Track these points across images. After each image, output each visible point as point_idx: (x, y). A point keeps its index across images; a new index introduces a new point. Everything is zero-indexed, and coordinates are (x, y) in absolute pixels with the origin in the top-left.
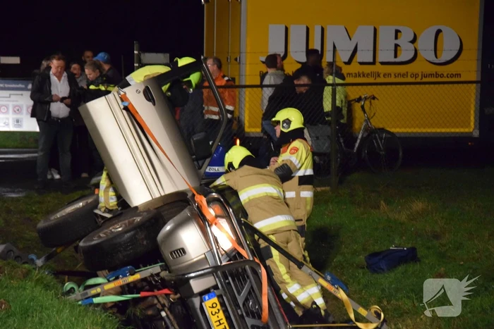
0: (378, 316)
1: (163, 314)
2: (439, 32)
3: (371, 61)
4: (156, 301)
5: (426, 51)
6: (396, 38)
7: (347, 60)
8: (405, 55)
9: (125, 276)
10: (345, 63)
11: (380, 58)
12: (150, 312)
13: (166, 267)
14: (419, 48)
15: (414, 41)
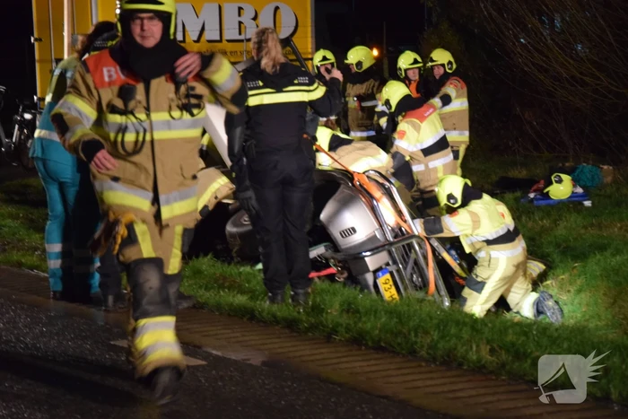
2: (277, 8)
3: (218, 38)
6: (239, 15)
7: (196, 39)
10: (195, 41)
11: (227, 36)
15: (255, 18)
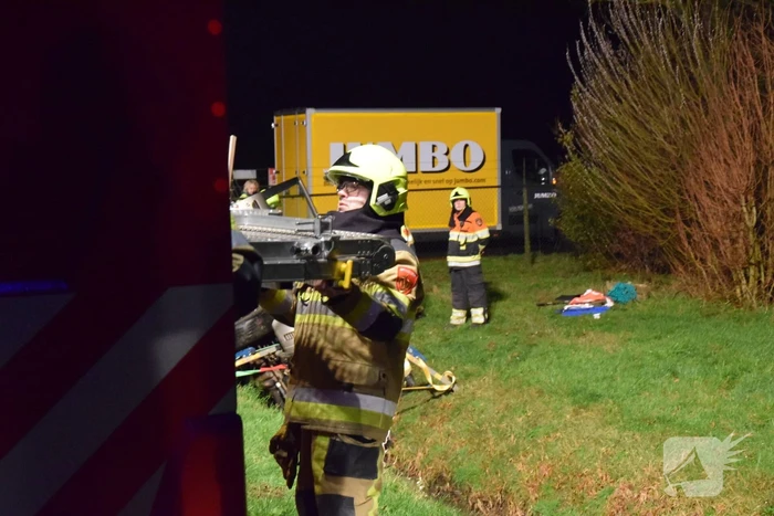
0: (451, 379)
1: (278, 385)
4: (272, 375)
5: (458, 162)
8: (441, 165)
9: (247, 355)
12: (267, 384)
13: (281, 347)
14: (452, 160)
